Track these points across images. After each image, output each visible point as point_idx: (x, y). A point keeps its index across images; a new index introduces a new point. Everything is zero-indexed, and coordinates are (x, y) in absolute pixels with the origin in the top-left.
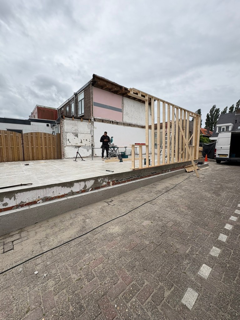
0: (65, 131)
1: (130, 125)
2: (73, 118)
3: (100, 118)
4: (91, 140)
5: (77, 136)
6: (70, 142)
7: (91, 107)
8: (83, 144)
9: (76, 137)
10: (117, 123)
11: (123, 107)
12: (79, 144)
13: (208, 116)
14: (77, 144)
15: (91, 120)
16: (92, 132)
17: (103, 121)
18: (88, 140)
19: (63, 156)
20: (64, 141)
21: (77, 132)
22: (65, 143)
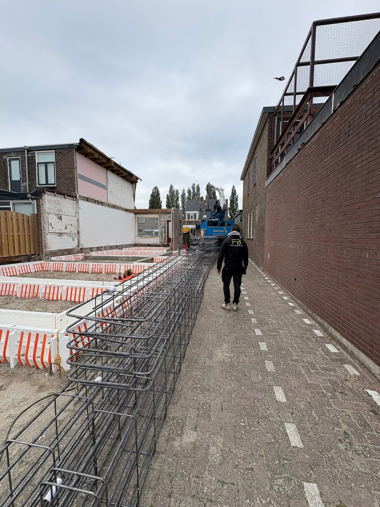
0: (47, 211)
1: (114, 207)
2: (56, 193)
3: (85, 196)
4: (76, 224)
5: (60, 218)
6: (53, 228)
7: (76, 179)
8: (68, 231)
9: (59, 221)
10: (102, 204)
11: (107, 183)
12: (64, 231)
13: (168, 198)
14: (61, 230)
15: (76, 197)
16: (77, 214)
17: (87, 199)
18: (74, 226)
19: (44, 247)
20: (46, 226)
21: (61, 213)
22: (46, 228)
